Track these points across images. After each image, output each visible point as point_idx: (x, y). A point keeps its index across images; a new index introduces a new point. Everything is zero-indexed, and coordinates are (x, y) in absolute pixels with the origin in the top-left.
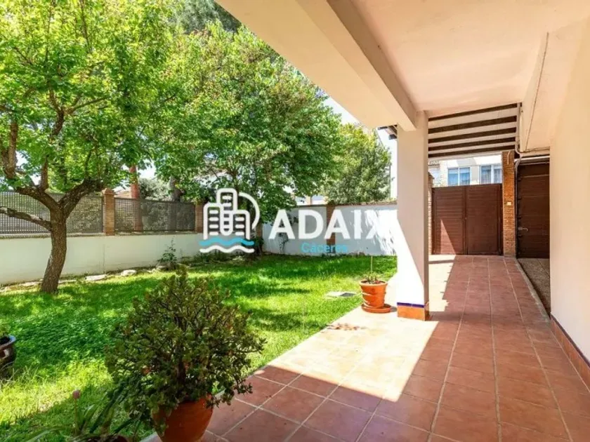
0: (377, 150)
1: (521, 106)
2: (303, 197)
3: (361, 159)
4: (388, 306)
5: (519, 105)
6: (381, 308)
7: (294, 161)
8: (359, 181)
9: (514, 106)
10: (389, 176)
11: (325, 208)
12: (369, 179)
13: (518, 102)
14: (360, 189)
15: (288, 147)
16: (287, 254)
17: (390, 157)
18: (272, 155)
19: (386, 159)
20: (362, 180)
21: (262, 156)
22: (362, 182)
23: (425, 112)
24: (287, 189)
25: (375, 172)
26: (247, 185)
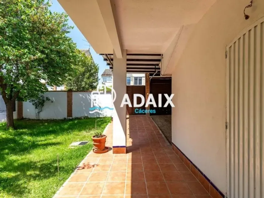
0: (92, 65)
1: (162, 55)
2: (53, 86)
3: (84, 68)
4: (107, 148)
5: (161, 55)
6: (104, 150)
7: (48, 65)
8: (84, 79)
9: (160, 55)
10: (98, 78)
11: (66, 93)
12: (88, 78)
13: (161, 54)
14: (84, 83)
15: (43, 56)
16: (41, 119)
17: (98, 69)
18: (32, 59)
19: (97, 70)
20: (85, 79)
21: (23, 58)
22: (85, 80)
23: (127, 50)
24: (42, 81)
25: (91, 75)
26: (12, 77)
